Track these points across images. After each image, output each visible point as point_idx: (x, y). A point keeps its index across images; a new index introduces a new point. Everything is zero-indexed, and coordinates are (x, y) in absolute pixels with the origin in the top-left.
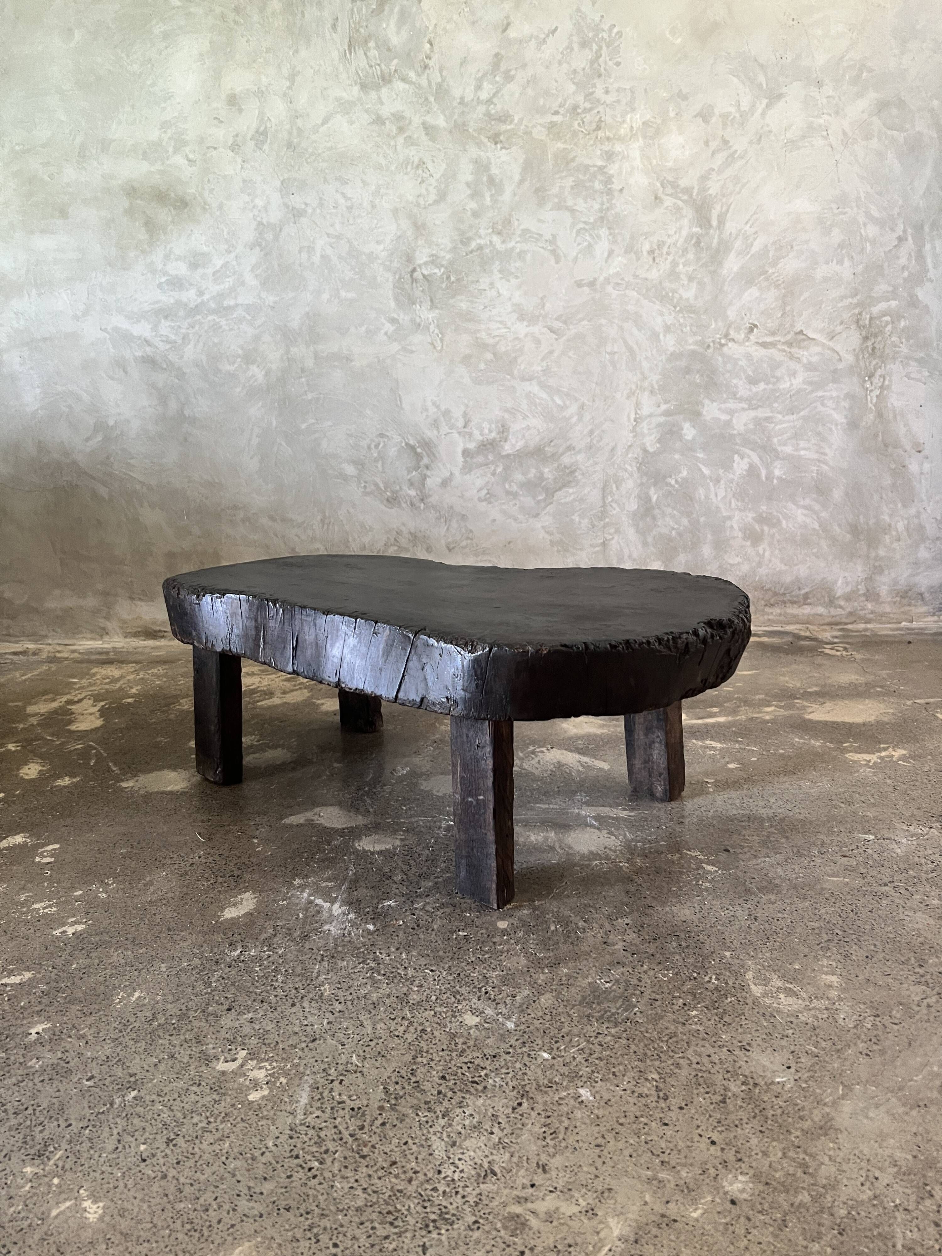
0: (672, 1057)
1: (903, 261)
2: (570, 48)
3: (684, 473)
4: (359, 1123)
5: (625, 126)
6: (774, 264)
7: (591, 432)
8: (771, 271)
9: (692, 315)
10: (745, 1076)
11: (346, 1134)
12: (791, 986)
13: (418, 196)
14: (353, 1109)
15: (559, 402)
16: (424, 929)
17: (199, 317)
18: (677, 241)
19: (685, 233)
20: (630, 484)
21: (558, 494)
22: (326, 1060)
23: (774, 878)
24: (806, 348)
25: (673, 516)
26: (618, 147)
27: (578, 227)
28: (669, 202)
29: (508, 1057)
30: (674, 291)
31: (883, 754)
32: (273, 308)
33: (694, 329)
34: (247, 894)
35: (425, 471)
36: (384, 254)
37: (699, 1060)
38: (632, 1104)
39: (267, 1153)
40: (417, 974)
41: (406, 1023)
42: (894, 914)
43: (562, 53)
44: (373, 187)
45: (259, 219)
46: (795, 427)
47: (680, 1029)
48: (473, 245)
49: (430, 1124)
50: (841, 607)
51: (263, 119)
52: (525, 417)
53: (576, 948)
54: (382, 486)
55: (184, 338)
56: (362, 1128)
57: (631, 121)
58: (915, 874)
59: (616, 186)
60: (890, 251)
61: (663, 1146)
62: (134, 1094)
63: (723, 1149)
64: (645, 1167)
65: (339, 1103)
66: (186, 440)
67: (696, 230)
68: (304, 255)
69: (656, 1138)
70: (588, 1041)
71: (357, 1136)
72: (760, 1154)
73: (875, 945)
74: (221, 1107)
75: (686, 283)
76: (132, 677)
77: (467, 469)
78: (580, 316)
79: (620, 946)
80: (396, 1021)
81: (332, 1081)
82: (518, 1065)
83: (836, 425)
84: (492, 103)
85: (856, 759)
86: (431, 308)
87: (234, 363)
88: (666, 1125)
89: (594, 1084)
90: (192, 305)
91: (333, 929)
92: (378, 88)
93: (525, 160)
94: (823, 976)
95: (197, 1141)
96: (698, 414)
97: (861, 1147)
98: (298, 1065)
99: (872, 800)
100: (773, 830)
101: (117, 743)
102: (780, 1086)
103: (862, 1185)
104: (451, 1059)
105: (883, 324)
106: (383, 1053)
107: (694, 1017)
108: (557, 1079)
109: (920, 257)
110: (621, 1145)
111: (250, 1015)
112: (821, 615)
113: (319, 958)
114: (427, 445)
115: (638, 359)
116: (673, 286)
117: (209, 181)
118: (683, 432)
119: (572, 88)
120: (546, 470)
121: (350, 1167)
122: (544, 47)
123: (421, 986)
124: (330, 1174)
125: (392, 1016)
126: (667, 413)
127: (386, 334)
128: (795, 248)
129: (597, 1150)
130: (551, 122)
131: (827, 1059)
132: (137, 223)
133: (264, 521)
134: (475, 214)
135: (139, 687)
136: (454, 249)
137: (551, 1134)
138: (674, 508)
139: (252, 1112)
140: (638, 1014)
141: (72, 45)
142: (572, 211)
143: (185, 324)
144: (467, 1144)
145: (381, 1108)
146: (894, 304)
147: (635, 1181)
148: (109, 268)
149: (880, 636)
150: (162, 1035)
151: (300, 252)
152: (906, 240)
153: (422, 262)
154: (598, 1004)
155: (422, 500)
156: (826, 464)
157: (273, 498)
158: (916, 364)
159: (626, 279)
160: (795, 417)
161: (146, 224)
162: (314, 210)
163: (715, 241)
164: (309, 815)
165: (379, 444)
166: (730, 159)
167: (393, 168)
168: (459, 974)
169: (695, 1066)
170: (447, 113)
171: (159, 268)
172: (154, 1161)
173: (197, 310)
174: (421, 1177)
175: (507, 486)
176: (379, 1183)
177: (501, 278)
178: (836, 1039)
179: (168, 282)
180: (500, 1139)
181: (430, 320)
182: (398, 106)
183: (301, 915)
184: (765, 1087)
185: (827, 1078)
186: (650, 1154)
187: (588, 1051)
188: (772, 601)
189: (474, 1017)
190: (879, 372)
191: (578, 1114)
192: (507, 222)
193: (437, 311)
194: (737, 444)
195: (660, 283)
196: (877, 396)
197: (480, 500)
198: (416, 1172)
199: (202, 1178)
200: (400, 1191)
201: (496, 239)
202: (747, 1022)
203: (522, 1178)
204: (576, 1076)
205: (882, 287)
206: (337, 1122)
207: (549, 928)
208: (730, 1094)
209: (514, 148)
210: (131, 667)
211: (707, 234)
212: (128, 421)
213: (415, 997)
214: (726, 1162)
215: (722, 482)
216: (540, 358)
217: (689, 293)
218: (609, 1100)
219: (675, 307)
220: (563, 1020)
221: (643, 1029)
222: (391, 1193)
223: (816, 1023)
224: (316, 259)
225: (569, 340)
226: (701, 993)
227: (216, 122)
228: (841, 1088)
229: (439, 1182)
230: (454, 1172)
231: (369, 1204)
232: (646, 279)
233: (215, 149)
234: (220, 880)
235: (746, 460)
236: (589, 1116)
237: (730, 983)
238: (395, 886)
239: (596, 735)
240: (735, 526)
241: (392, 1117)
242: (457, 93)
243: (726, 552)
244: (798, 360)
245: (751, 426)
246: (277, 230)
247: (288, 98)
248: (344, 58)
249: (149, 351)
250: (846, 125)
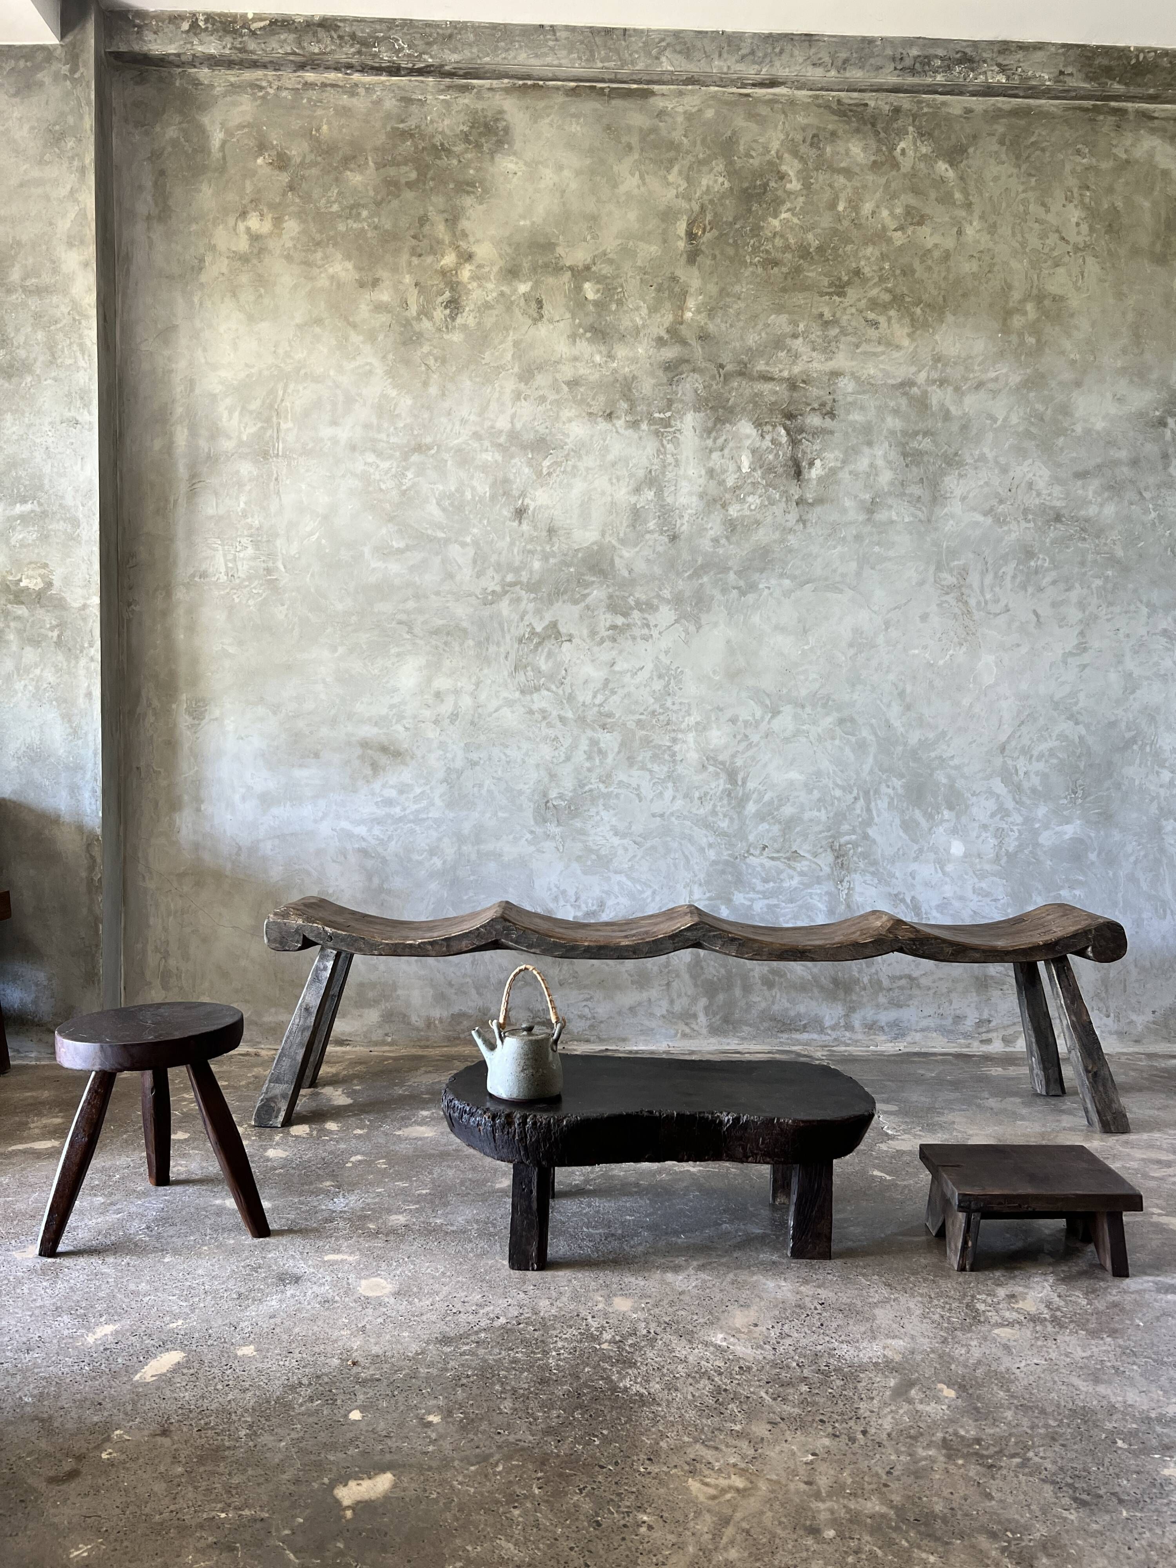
1: (858, 812)
2: (651, 678)
5: (685, 724)
6: (777, 809)
8: (776, 813)
9: (726, 838)
13: (554, 757)
15: (639, 888)
17: (401, 824)
18: (717, 792)
19: (721, 788)
24: (799, 862)
26: (680, 736)
27: (654, 781)
28: (711, 769)
30: (714, 823)
32: (452, 821)
33: (727, 846)
36: (529, 791)
43: (647, 681)
44: (525, 751)
45: (448, 766)
46: (794, 911)
48: (587, 788)
51: (456, 707)
52: (616, 897)
55: (389, 838)
57: (688, 721)
59: (678, 758)
60: (850, 805)
67: (728, 786)
68: (476, 789)
75: (722, 818)
78: (654, 834)
83: (821, 912)
84: (602, 706)
86: (558, 826)
87: (421, 855)
90: (397, 817)
92: (531, 693)
93: (622, 740)
96: (730, 900)
105: (847, 849)
109: (869, 810)
112: (815, 1040)
116: (714, 819)
117: (417, 741)
119: (652, 700)
122: (635, 677)
126: (710, 899)
127: (526, 840)
128: (791, 800)
130: (639, 719)
132: (366, 764)
134: (589, 770)
136: (574, 790)
141: (336, 655)
142: (651, 771)
143: (391, 829)
146: (854, 837)
148: (343, 791)
151: (473, 788)
152: (859, 799)
153: (553, 797)
158: (870, 875)
159: (684, 814)
160: (793, 905)
161: (372, 764)
162: (485, 762)
163: (741, 793)
166: (749, 746)
167: (538, 740)
170: (574, 710)
171: (378, 792)
173: (401, 819)
177: (604, 809)
179: (382, 801)
181: (556, 833)
182: (543, 705)
190: (846, 879)
192: (609, 776)
193: (561, 828)
195: (706, 817)
196: (846, 894)
201: (601, 786)
205: (845, 827)
209: (615, 733)
211: (736, 789)
212: (343, 890)
216: (627, 859)
217: (724, 824)
219: (715, 832)
224: (484, 792)
225: (646, 850)
227: (425, 706)
232: (697, 814)
233: (423, 722)
242: (581, 699)
243: (751, 993)
244: (794, 869)
245: (765, 910)
246: (460, 773)
247: (474, 695)
248: (511, 675)
249: (364, 844)
250: (820, 730)
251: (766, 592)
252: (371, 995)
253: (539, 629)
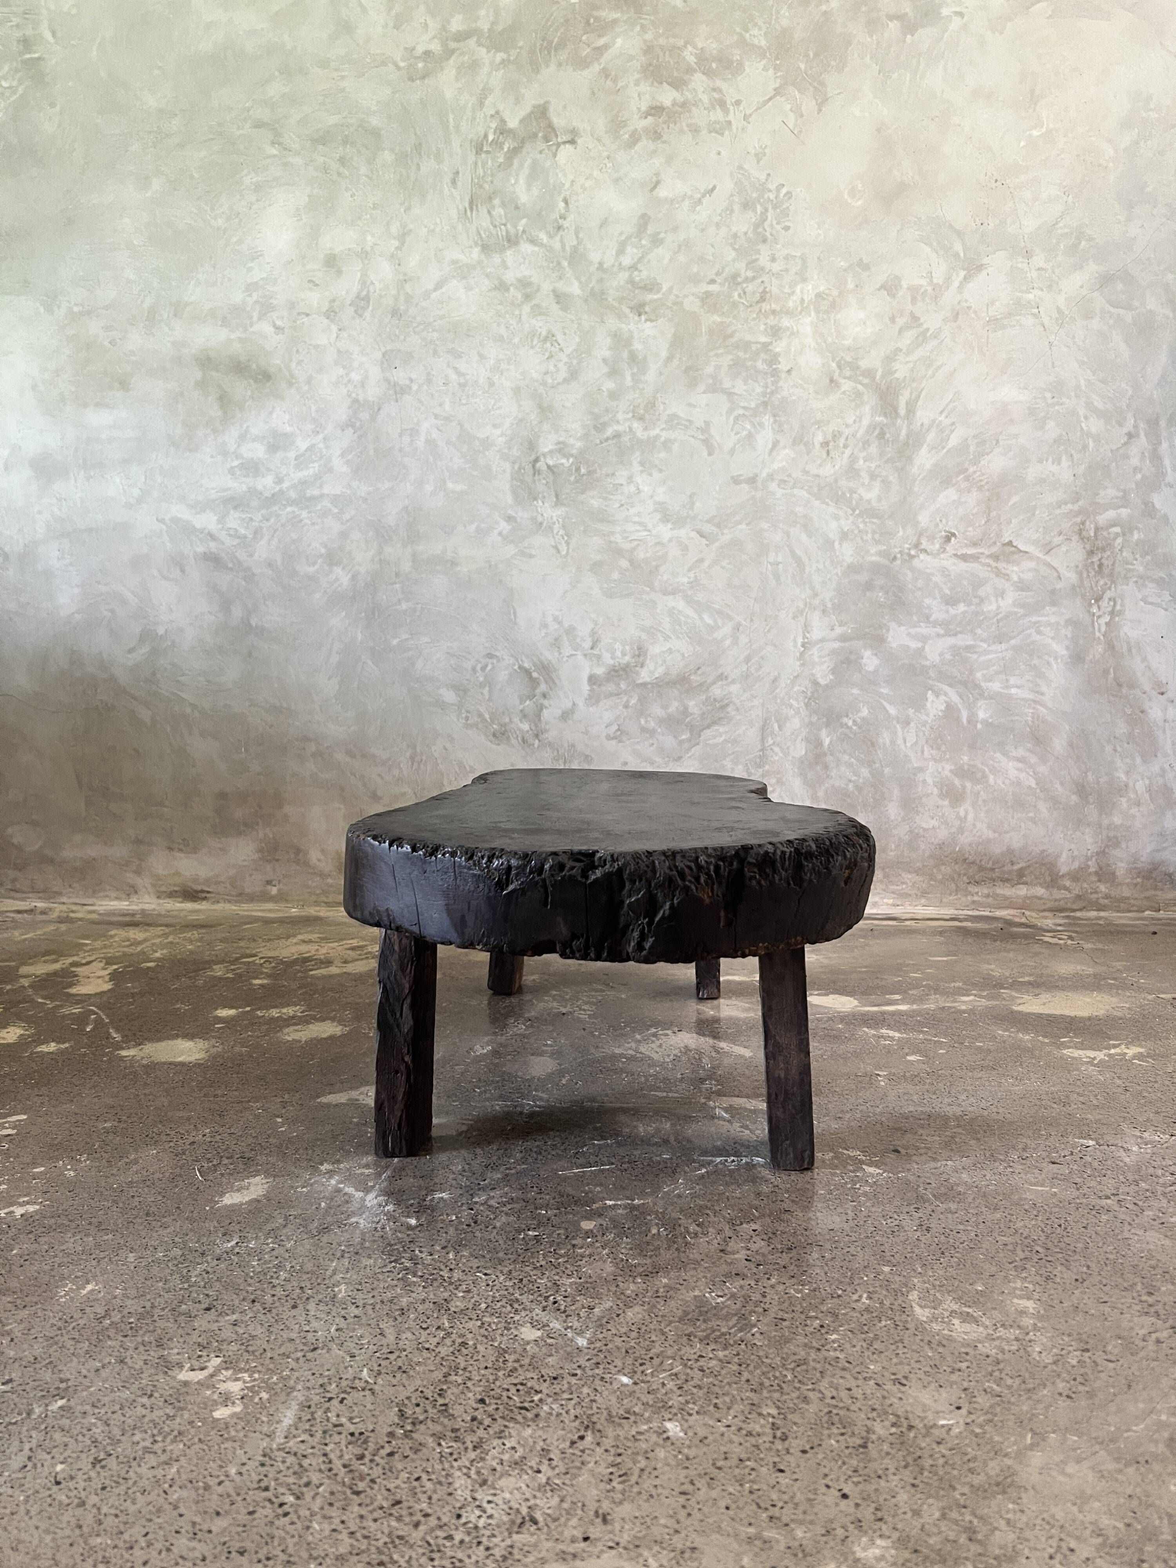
0: (798, 1389)
1: (1135, 461)
2: (730, 210)
3: (865, 712)
4: (358, 1451)
5: (794, 298)
6: (975, 462)
7: (748, 659)
8: (971, 470)
9: (874, 520)
10: (898, 1416)
11: (337, 1464)
12: (970, 1310)
13: (546, 373)
14: (352, 1434)
15: (710, 621)
16: (482, 1226)
17: (275, 508)
18: (857, 432)
19: (866, 422)
20: (795, 723)
21: (707, 733)
22: (327, 1373)
23: (958, 1185)
24: (1018, 564)
25: (851, 765)
26: (786, 322)
27: (736, 413)
28: (847, 385)
29: (573, 1380)
30: (853, 491)
31: (1113, 1051)
32: (365, 500)
33: (877, 536)
34: (258, 1178)
35: (542, 701)
36: (502, 440)
37: (835, 1393)
38: (736, 1445)
39: (227, 1483)
40: (465, 1278)
41: (442, 1334)
42: (1117, 1231)
43: (720, 215)
44: (492, 362)
45: (354, 395)
46: (1003, 659)
47: (813, 1355)
48: (609, 432)
49: (455, 1456)
50: (1066, 888)
51: (364, 283)
52: (667, 638)
53: (682, 1255)
54: (487, 716)
55: (256, 533)
56: (361, 1457)
57: (802, 292)
58: (1147, 1187)
59: (783, 366)
60: (1118, 449)
61: (774, 1496)
62: (60, 1403)
63: (857, 1505)
64: (746, 1522)
65: (335, 1426)
66: (250, 654)
67: (880, 419)
68: (406, 439)
69: (765, 1487)
70: (686, 1365)
71: (352, 1468)
72: (909, 1514)
73: (1088, 1267)
74: (176, 1424)
75: (867, 481)
76: (157, 941)
77: (593, 699)
78: (737, 518)
79: (742, 1255)
80: (428, 1331)
81: (330, 1399)
82: (585, 1390)
83: (1056, 658)
84: (636, 269)
85: (1076, 1055)
86: (556, 505)
87: (314, 564)
88: (782, 1471)
89: (687, 1417)
90: (268, 494)
91: (363, 1222)
92: (502, 250)
93: (674, 335)
94: (1015, 1301)
95: (134, 1464)
96: (881, 640)
97: (1054, 1510)
98: (289, 1377)
99: (1095, 1102)
100: (960, 1130)
101: (124, 1009)
102: (944, 1430)
103: (1051, 1557)
104: (496, 1379)
105: (1112, 536)
106: (404, 1368)
107: (834, 1341)
108: (637, 1409)
109: (1156, 457)
110: (714, 1494)
111: (235, 1317)
112: (1040, 898)
113: (339, 1254)
114: (546, 669)
115: (807, 571)
116: (851, 485)
117: (298, 351)
118: (864, 661)
119: (733, 254)
120: (691, 704)
121: (337, 1504)
122: (698, 209)
123: (469, 1291)
124: (308, 1513)
125: (424, 1326)
126: (843, 638)
127: (500, 534)
128: (1001, 443)
129: (682, 1499)
130: (706, 292)
131: (1013, 1399)
132: (210, 398)
133: (340, 756)
134: (614, 396)
135: (165, 951)
136: (586, 436)
137: (620, 1476)
138: (850, 755)
139: (215, 1431)
140: (757, 1335)
141: (148, 195)
142: (729, 394)
143: (258, 517)
144: (502, 1483)
145: (391, 1434)
146: (1124, 512)
147: (732, 1540)
148: (172, 449)
149: (1117, 925)
150: (112, 1335)
151: (401, 435)
152: (1138, 436)
153: (546, 450)
154: (705, 1321)
155: (537, 736)
156: (1042, 705)
157: (352, 728)
158: (1154, 585)
159: (794, 475)
160: (1003, 646)
161: (221, 398)
162: (420, 386)
163: (904, 432)
164: (354, 1094)
165: (486, 666)
166: (921, 338)
167: (516, 340)
168: (521, 1280)
169: (828, 1401)
170: (583, 279)
171: (232, 450)
172: (71, 1485)
173: (274, 499)
174: (433, 1522)
175: (643, 722)
176: (373, 1526)
177: (642, 472)
178: (1027, 1375)
179: (242, 466)
180: (548, 1479)
181: (555, 519)
182: (525, 271)
183: (323, 1204)
184: (923, 1431)
185: (1011, 1423)
186: (754, 1507)
187: (684, 1377)
188: (977, 878)
189: (534, 1330)
190: (1108, 594)
191: (661, 1453)
192: (651, 405)
193: (563, 509)
194: (930, 678)
195: (836, 481)
196: (1106, 623)
197: (608, 738)
198: (426, 1515)
199: (132, 1509)
200: (400, 1538)
201: (636, 425)
202: (905, 1350)
203: (573, 1529)
204: (663, 1407)
205: (1109, 493)
206: (328, 1449)
207: (649, 1231)
208: (874, 1437)
209: (661, 321)
210: (159, 930)
211: (894, 424)
212: (181, 630)
213: (457, 1304)
214: (860, 1521)
215: (912, 724)
216: (686, 567)
217: (871, 494)
218: (706, 1438)
219: (854, 510)
220: (654, 1338)
221: (761, 1353)
222: (388, 1540)
223: (1000, 1356)
224: (420, 443)
225: (722, 547)
226: (845, 1314)
227: (311, 285)
228: (1030, 1435)
229: (457, 1529)
230: (479, 1517)
231: (355, 1552)
232: (819, 476)
233: (307, 315)
234: (225, 1161)
235: (942, 698)
236: (676, 1456)
237: (887, 1303)
238: (452, 1176)
239: (738, 1019)
240: (930, 781)
241: (406, 1446)
242: (595, 257)
243: (918, 812)
244: (1007, 577)
245: (948, 657)
246: (375, 409)
247: (395, 260)
248: (464, 216)
249: (213, 546)
250: (1061, 301)
251: (957, 22)
252: (239, 813)
253: (513, 123)
